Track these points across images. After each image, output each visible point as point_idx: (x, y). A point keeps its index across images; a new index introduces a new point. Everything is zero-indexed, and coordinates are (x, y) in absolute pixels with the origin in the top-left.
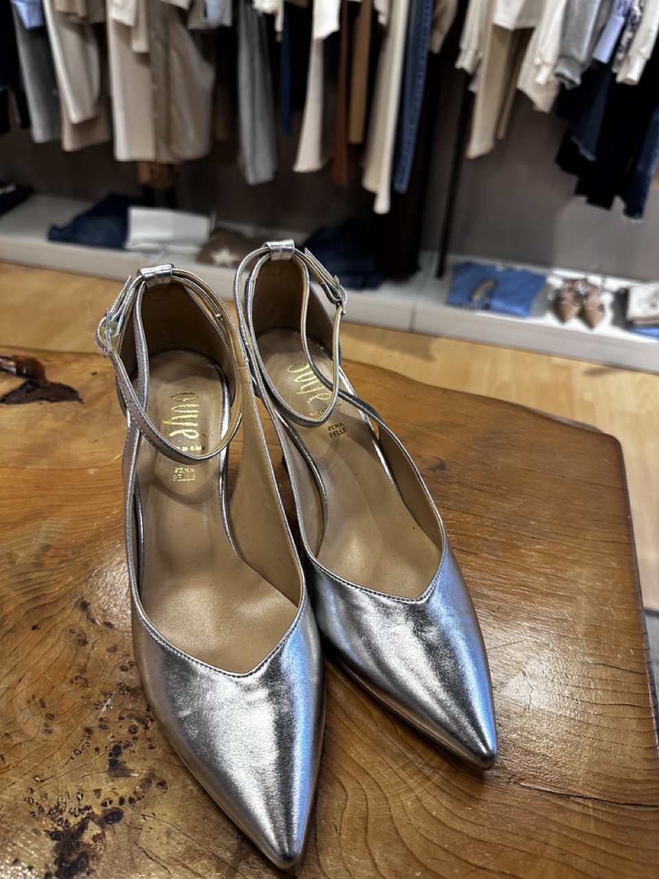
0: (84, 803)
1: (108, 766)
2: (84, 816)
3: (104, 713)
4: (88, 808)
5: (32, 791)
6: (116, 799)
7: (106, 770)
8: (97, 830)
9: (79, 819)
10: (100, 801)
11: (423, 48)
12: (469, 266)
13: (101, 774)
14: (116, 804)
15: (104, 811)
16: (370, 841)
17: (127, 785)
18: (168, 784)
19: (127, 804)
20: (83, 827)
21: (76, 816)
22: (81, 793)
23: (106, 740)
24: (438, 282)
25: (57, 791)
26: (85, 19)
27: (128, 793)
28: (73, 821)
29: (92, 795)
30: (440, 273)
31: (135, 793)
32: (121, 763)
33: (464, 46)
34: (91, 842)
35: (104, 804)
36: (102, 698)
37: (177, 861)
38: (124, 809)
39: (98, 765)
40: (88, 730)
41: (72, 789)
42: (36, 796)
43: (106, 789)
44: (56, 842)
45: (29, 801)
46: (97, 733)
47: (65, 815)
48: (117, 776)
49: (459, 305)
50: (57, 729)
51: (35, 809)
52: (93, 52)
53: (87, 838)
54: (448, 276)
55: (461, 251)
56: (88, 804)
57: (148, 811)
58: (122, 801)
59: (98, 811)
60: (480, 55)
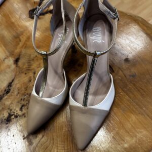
3: (25, 97)
4: (14, 113)
8: (14, 117)
15: (16, 115)
18: (26, 117)
25: (13, 107)
29: (16, 111)
36: (27, 94)
38: (18, 117)
39: (19, 106)
48: (21, 110)
50: (18, 96)
51: (9, 108)
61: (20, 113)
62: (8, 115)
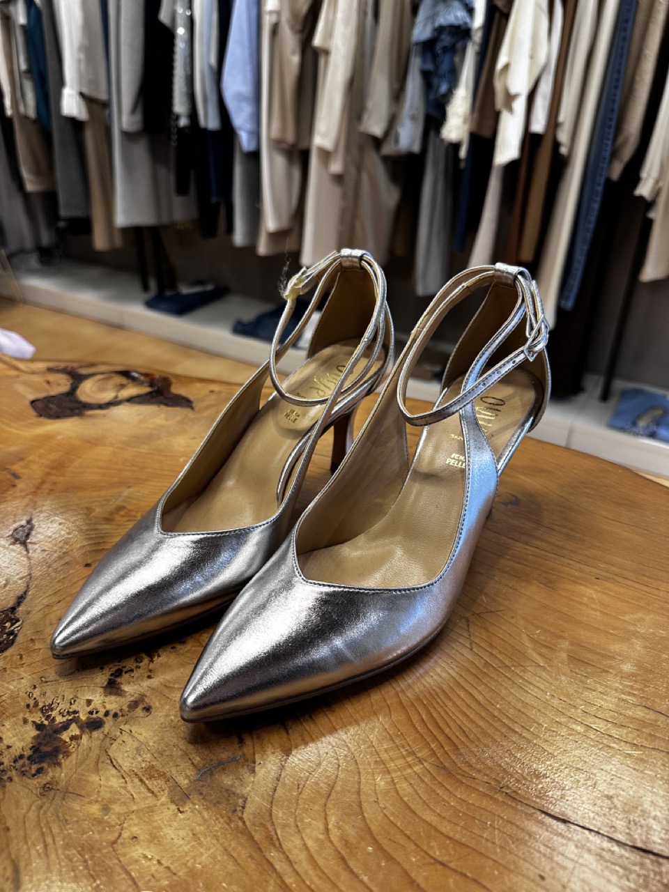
0: (74, 707)
1: (106, 683)
2: (70, 718)
4: (75, 712)
5: (35, 687)
6: (102, 711)
7: (104, 685)
8: (77, 732)
9: (65, 719)
10: (89, 709)
11: (601, 175)
12: (637, 392)
13: (98, 689)
14: (101, 715)
15: (88, 718)
17: (116, 702)
18: (153, 710)
19: (110, 717)
20: (66, 726)
21: (63, 716)
22: (74, 700)
24: (602, 405)
25: (55, 692)
26: (294, 146)
27: (115, 708)
29: (83, 702)
30: (605, 396)
31: (121, 710)
32: (119, 683)
33: (644, 174)
34: (68, 740)
35: (91, 713)
37: (136, 775)
38: (106, 721)
41: (69, 694)
42: (37, 693)
43: (97, 701)
44: (38, 732)
45: (30, 695)
47: (54, 714)
48: (111, 694)
49: (622, 429)
52: (297, 174)
53: (65, 736)
54: (613, 401)
55: (630, 378)
56: (77, 709)
57: (126, 728)
58: (107, 714)
59: (83, 717)
60: (661, 184)
61: (112, 705)
62: (34, 733)
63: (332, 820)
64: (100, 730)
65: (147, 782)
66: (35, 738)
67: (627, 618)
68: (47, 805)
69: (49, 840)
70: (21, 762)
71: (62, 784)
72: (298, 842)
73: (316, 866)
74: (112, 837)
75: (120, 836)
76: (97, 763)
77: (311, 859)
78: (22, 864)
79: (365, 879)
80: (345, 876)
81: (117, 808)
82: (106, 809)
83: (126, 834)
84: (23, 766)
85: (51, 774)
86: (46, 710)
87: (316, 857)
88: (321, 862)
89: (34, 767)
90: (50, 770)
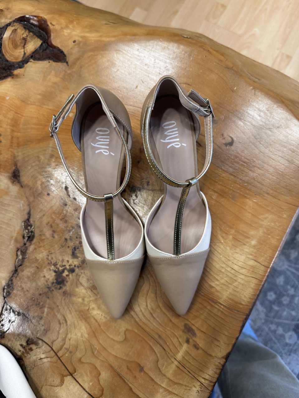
0: (64, 264)
1: (71, 254)
2: (64, 268)
3: (72, 234)
4: (65, 266)
5: (49, 256)
6: (73, 265)
8: (68, 273)
10: (69, 264)
13: (69, 256)
14: (73, 266)
15: (70, 268)
16: (147, 298)
20: (63, 271)
21: (61, 267)
22: (63, 261)
23: (71, 244)
25: (56, 257)
27: (77, 264)
28: (61, 269)
29: (66, 262)
31: (79, 264)
32: (76, 253)
34: (65, 276)
35: (70, 266)
36: (71, 228)
37: (89, 288)
38: (76, 269)
39: (69, 252)
40: (66, 239)
41: (60, 258)
42: (50, 258)
43: (71, 261)
46: (69, 241)
47: (58, 266)
48: (74, 258)
50: (56, 237)
51: (50, 262)
57: (82, 271)
58: (75, 266)
59: (68, 267)
61: (76, 262)
62: (54, 274)
63: (148, 302)
64: (75, 273)
65: (93, 291)
66: (56, 275)
67: (261, 217)
68: (66, 299)
69: (70, 309)
70: (54, 284)
71: (68, 291)
72: (139, 309)
73: (144, 316)
74: (87, 308)
75: (89, 308)
76: (77, 284)
77: (143, 314)
78: (65, 316)
79: (158, 319)
80: (152, 319)
81: (86, 299)
82: (83, 300)
83: (91, 307)
84: (55, 286)
85: (64, 288)
86: (55, 265)
87: (144, 313)
88: (146, 315)
89: (59, 286)
90: (63, 287)
